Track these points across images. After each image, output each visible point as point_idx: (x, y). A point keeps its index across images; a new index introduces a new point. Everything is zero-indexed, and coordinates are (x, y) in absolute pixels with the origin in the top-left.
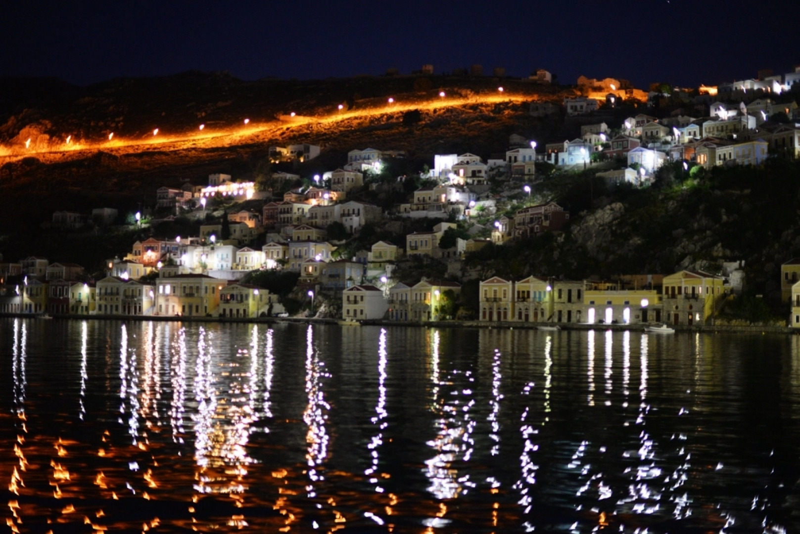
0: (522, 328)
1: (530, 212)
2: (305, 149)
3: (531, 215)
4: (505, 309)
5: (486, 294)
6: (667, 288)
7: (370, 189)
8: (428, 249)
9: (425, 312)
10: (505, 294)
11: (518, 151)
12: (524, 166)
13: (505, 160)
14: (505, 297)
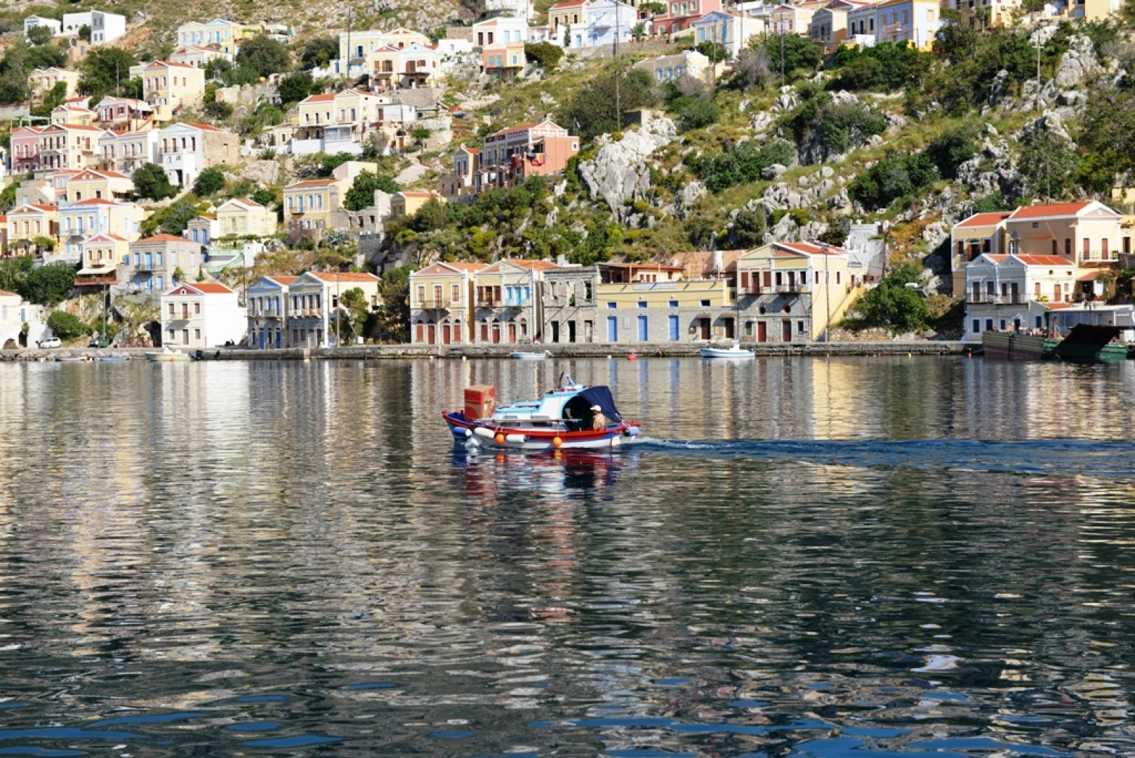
0: (487, 356)
1: (507, 140)
2: (95, 21)
3: (509, 144)
4: (457, 321)
5: (421, 295)
6: (745, 276)
7: (217, 100)
8: (323, 211)
9: (311, 331)
10: (456, 294)
11: (495, 23)
12: (504, 51)
13: (470, 40)
14: (456, 299)
